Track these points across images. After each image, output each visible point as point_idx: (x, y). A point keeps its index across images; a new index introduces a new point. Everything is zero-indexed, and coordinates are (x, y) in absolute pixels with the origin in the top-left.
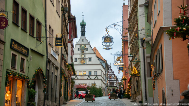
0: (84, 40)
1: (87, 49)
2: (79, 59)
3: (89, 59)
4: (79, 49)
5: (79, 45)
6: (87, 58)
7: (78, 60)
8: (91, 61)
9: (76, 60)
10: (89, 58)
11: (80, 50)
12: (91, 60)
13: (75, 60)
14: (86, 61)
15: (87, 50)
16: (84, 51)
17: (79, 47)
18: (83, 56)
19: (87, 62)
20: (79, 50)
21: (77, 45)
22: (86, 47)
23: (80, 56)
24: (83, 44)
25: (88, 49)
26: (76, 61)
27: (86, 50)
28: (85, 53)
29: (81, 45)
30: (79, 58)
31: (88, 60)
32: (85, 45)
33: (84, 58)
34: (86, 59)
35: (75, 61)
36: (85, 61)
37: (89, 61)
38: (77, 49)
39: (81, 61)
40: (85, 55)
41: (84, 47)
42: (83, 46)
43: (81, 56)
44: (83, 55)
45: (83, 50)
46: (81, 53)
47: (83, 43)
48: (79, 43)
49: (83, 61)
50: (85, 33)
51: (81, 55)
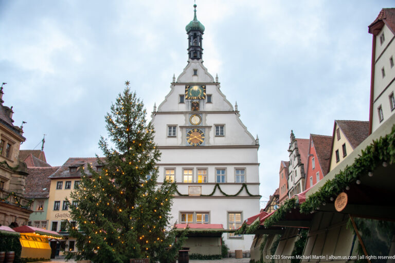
0: (200, 72)
1: (210, 96)
2: (184, 130)
3: (217, 130)
4: (182, 97)
5: (184, 86)
6: (210, 127)
7: (179, 133)
8: (222, 135)
9: (174, 131)
10: (217, 126)
11: (185, 101)
12: (222, 133)
13: (170, 131)
14: (206, 134)
15: (209, 101)
16: (198, 105)
17: (183, 93)
18: (196, 120)
19: (209, 138)
20: (182, 102)
21: (177, 87)
22: (205, 91)
23: (186, 120)
24: (197, 84)
25: (213, 99)
26: (174, 134)
27: (206, 100)
28: (201, 109)
29: (189, 86)
30: (181, 127)
31: (212, 132)
32: (203, 86)
33: (200, 125)
34: (207, 130)
35: (170, 134)
36: (203, 135)
37: (217, 135)
38: (178, 99)
39: (188, 135)
40: (204, 115)
41: (198, 91)
42: (196, 88)
43: (191, 121)
44: (197, 115)
45: (195, 101)
46: (190, 110)
47: (195, 79)
48: (183, 80)
49: (196, 136)
50: (201, 53)
51: (188, 116)
